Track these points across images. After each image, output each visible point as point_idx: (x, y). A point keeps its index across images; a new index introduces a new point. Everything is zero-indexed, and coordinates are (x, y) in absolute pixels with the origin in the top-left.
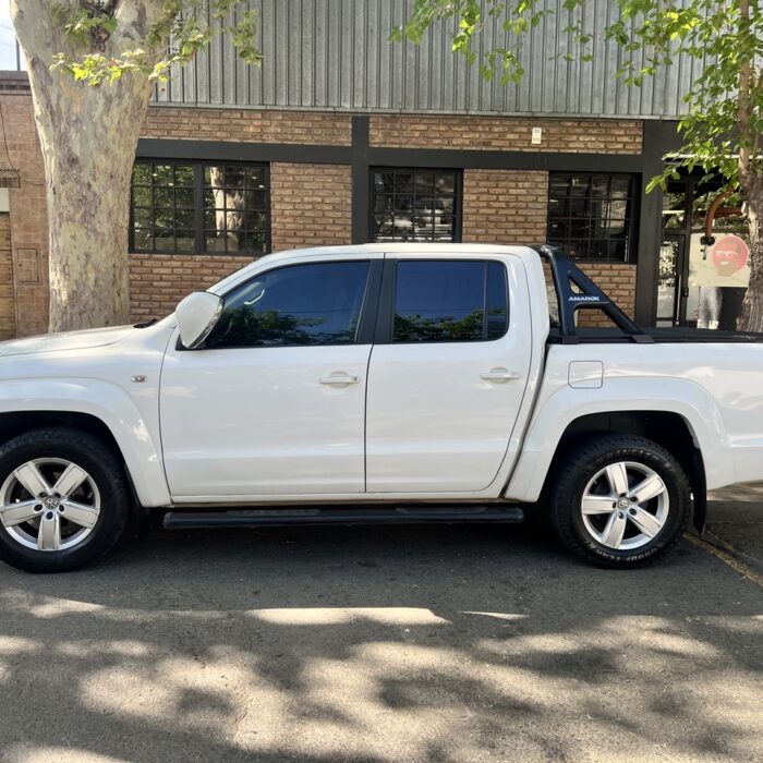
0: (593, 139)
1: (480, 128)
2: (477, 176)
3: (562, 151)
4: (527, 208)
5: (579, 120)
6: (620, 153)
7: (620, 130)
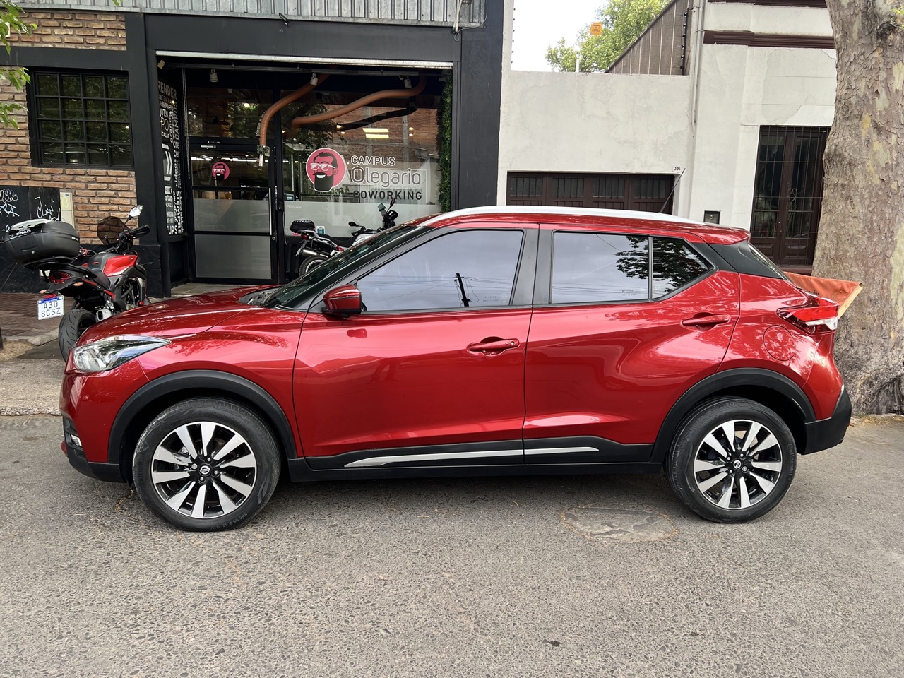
0: (70, 33)
3: (36, 45)
5: (51, 12)
6: (102, 48)
7: (100, 24)
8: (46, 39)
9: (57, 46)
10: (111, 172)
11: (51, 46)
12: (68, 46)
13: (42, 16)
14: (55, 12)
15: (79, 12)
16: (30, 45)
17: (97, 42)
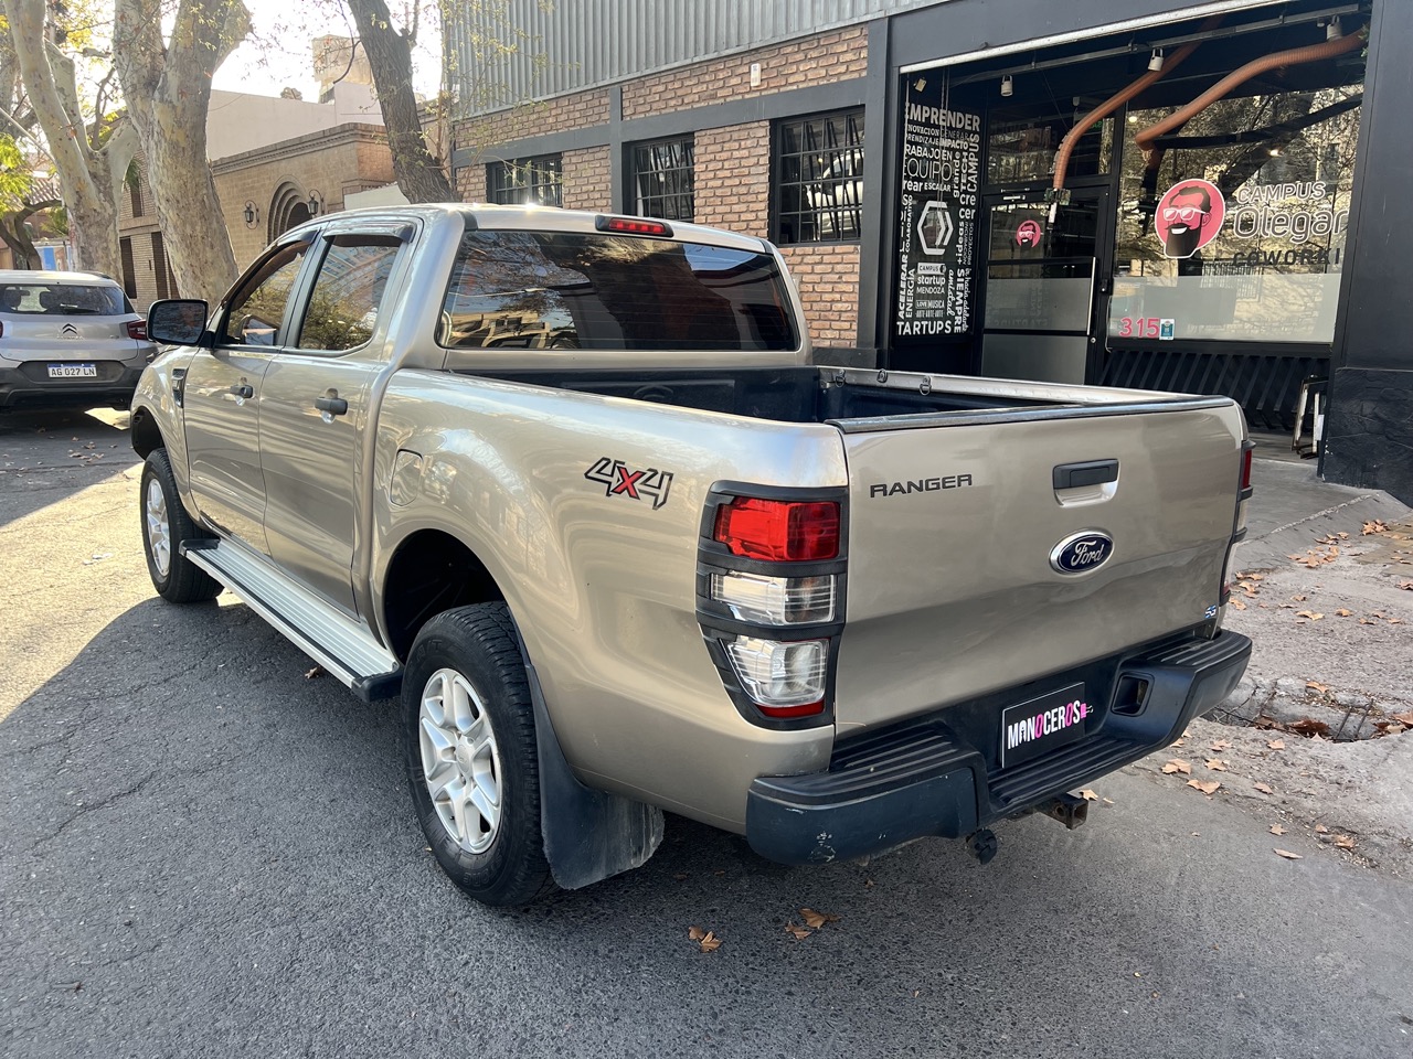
0: (814, 66)
1: (707, 78)
2: (706, 141)
3: (782, 90)
4: (749, 174)
5: (797, 41)
6: (843, 78)
7: (843, 45)
8: (791, 80)
9: (801, 86)
10: (839, 249)
11: (795, 87)
12: (811, 84)
13: (789, 49)
14: (802, 40)
15: (824, 35)
16: (776, 91)
17: (839, 71)
